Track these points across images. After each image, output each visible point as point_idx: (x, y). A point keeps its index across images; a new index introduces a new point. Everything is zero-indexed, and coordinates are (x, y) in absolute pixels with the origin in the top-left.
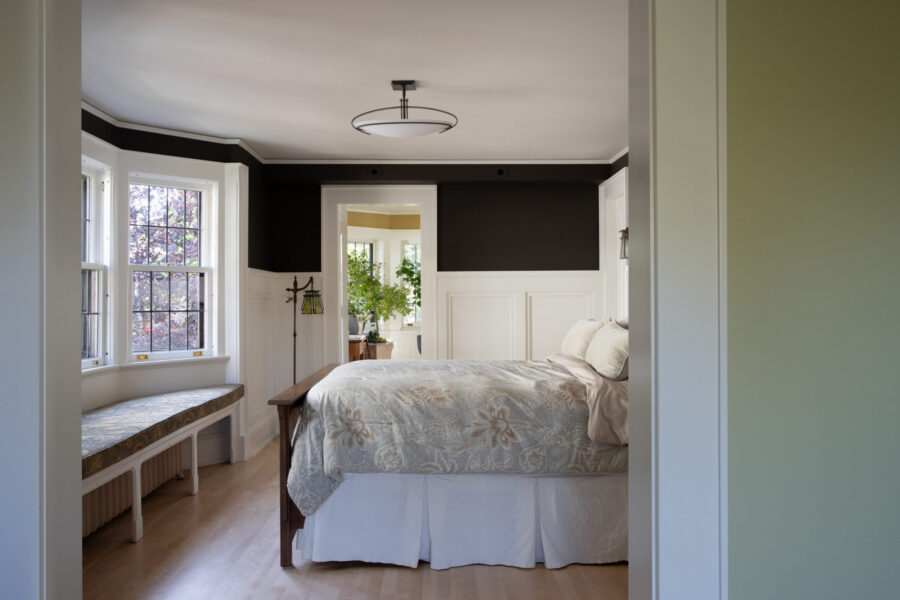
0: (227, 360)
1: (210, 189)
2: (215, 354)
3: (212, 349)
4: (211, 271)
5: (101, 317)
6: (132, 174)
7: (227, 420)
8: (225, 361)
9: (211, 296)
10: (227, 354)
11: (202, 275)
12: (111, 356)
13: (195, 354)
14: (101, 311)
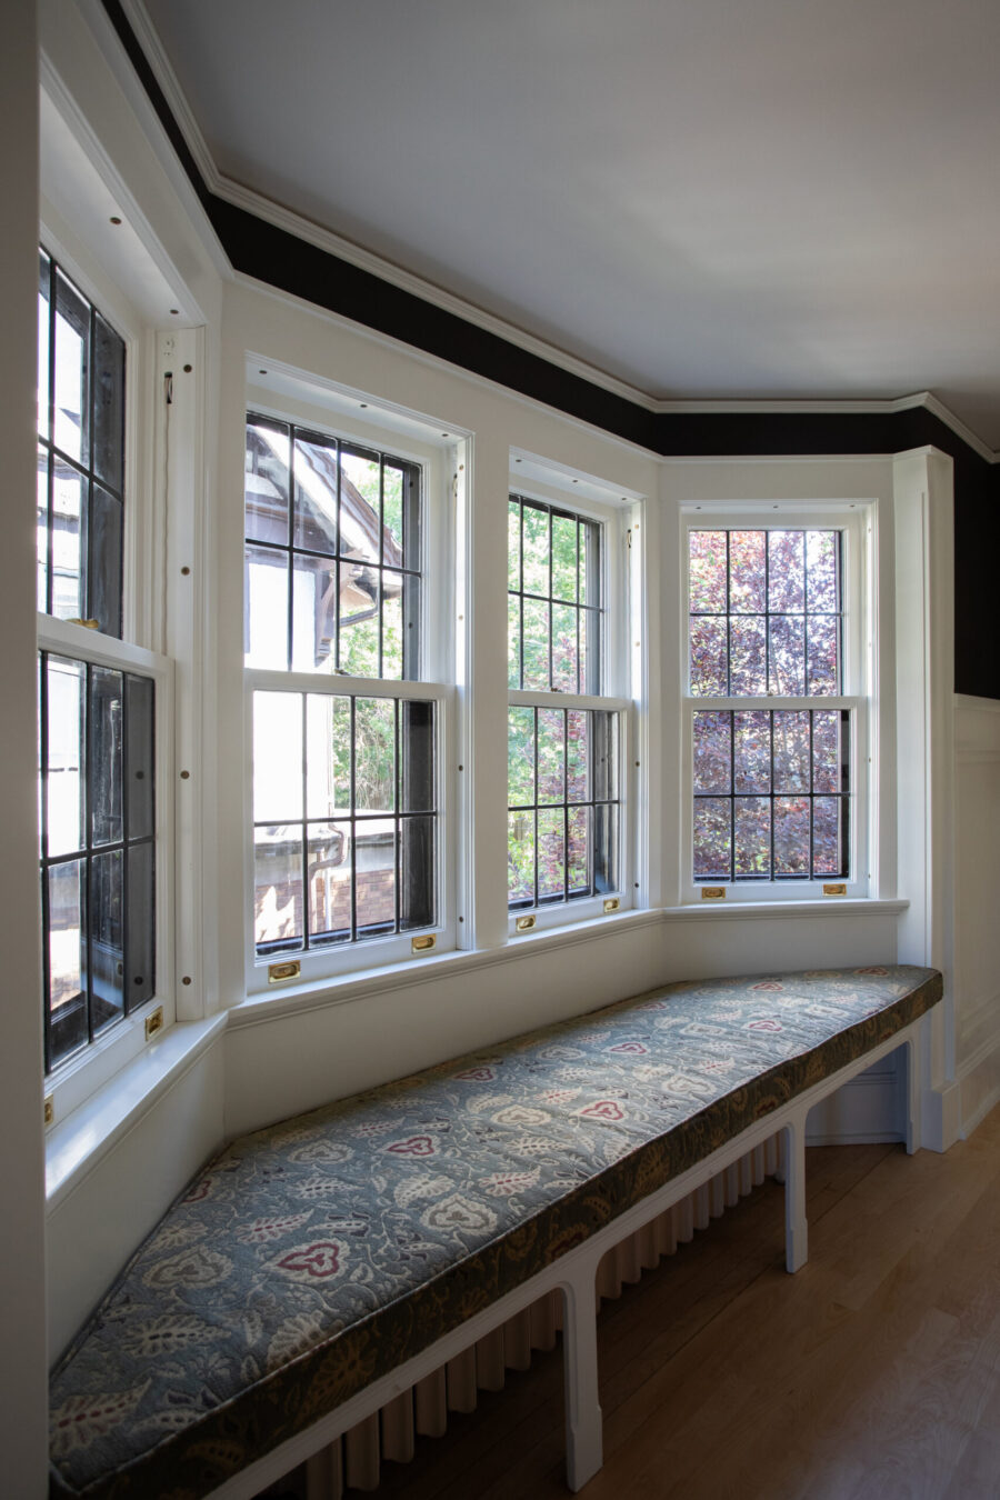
0: (902, 908)
1: (860, 519)
2: (875, 895)
3: (866, 884)
4: (863, 704)
5: (624, 808)
6: (687, 508)
7: (903, 1050)
8: (894, 911)
9: (865, 760)
10: (901, 897)
11: (845, 715)
12: (644, 891)
13: (828, 890)
14: (624, 797)
